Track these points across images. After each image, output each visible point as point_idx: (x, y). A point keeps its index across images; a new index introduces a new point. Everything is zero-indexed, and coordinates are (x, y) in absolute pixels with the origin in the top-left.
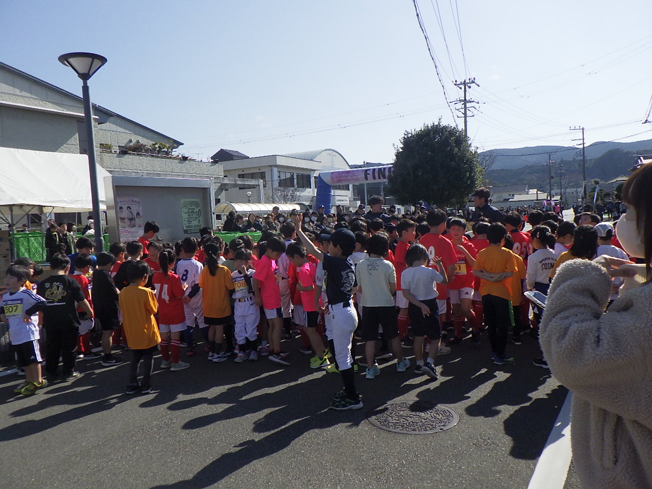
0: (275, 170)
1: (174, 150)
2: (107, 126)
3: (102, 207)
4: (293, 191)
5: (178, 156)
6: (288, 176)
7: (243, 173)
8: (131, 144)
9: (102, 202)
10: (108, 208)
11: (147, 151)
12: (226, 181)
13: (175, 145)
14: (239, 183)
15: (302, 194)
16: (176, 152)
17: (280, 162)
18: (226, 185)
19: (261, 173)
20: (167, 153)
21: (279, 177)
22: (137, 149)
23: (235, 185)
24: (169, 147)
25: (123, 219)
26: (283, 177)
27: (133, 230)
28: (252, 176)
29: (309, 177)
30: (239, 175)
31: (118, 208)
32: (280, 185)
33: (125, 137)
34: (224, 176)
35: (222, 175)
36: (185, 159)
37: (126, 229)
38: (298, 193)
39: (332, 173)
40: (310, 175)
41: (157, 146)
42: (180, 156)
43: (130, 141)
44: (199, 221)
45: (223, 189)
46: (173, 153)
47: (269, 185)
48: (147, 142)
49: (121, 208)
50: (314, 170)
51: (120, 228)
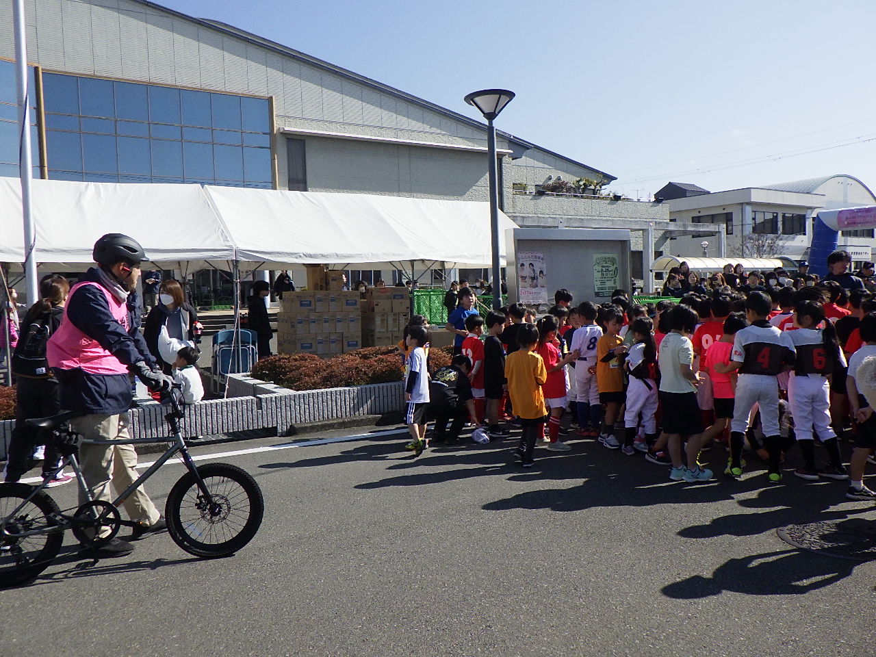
0: (748, 209)
1: (603, 187)
2: (524, 160)
3: (503, 263)
4: (772, 240)
5: (609, 195)
6: (769, 216)
7: (699, 215)
8: (550, 182)
9: (503, 257)
10: (508, 264)
11: (569, 190)
12: (672, 227)
13: (606, 181)
14: (690, 229)
15: (788, 244)
16: (607, 190)
17: (756, 197)
18: (671, 232)
19: (727, 214)
20: (594, 192)
21: (754, 219)
22: (557, 188)
23: (685, 233)
24: (597, 184)
25: (524, 278)
26: (760, 219)
27: (534, 290)
28: (713, 219)
29: (802, 219)
30: (693, 218)
31: (519, 265)
32: (755, 230)
33: (543, 173)
34: (671, 220)
35: (667, 219)
36: (617, 198)
37: (526, 290)
38: (781, 243)
39: (840, 212)
40: (804, 216)
41: (581, 183)
42: (611, 195)
43: (550, 178)
44: (615, 282)
45: (668, 238)
46: (602, 192)
47: (737, 230)
48: (570, 179)
49: (522, 265)
50: (812, 208)
51: (520, 288)
